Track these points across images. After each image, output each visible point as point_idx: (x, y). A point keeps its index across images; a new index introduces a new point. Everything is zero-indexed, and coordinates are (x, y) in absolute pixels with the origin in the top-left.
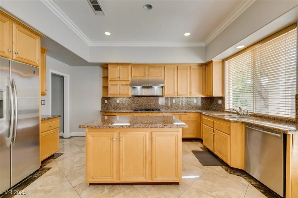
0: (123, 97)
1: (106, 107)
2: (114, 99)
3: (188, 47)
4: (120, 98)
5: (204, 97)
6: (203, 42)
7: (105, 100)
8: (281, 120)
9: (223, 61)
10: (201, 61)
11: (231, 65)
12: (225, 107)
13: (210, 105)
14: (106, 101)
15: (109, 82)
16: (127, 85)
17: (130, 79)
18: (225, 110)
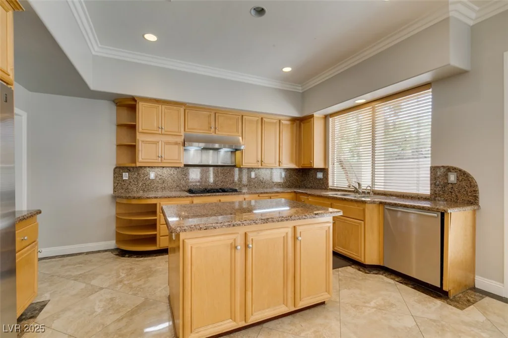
0: (163, 167)
1: (125, 187)
2: (143, 171)
3: (280, 89)
4: (157, 170)
5: (298, 168)
6: (300, 85)
7: (124, 174)
8: (412, 197)
9: (326, 117)
10: (296, 114)
11: (336, 123)
12: (328, 184)
13: (303, 181)
14: (126, 176)
15: (140, 137)
16: (176, 143)
17: (182, 133)
18: (328, 187)
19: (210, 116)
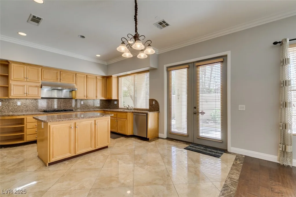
4: (22, 100)
5: (106, 99)
6: (106, 62)
9: (118, 77)
17: (40, 81)
18: (119, 107)
19: (57, 73)
